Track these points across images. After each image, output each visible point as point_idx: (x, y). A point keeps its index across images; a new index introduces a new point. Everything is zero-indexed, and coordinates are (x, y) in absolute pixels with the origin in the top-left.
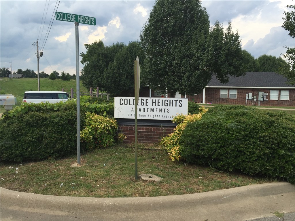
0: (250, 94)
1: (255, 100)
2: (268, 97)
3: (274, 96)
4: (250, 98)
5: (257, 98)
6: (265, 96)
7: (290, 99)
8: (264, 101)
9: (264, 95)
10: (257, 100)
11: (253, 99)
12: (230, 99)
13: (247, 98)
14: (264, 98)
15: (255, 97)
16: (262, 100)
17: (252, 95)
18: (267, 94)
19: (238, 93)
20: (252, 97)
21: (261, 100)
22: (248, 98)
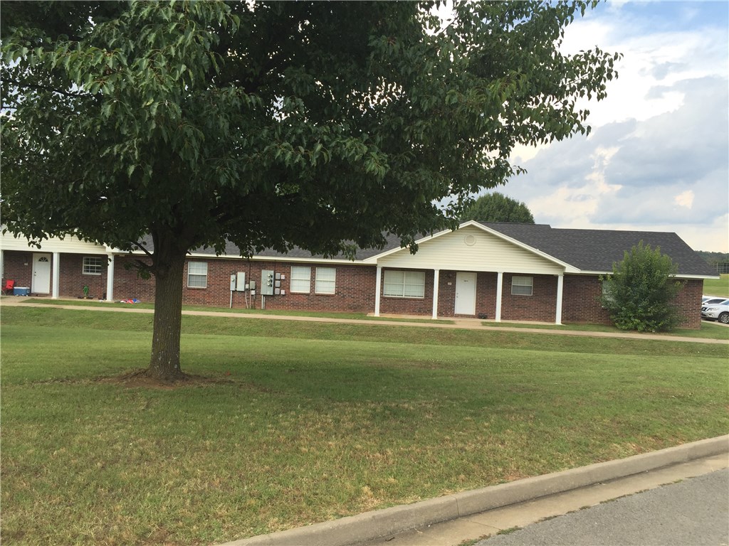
0: (241, 276)
1: (253, 293)
2: (286, 284)
3: (300, 282)
4: (241, 287)
5: (257, 288)
6: (278, 283)
7: (338, 293)
8: (274, 295)
9: (275, 280)
10: (258, 294)
11: (248, 290)
12: (189, 289)
13: (232, 288)
14: (275, 287)
15: (252, 283)
16: (270, 292)
17: (246, 279)
18: (283, 277)
19: (209, 271)
20: (246, 283)
21: (268, 294)
22: (236, 287)
